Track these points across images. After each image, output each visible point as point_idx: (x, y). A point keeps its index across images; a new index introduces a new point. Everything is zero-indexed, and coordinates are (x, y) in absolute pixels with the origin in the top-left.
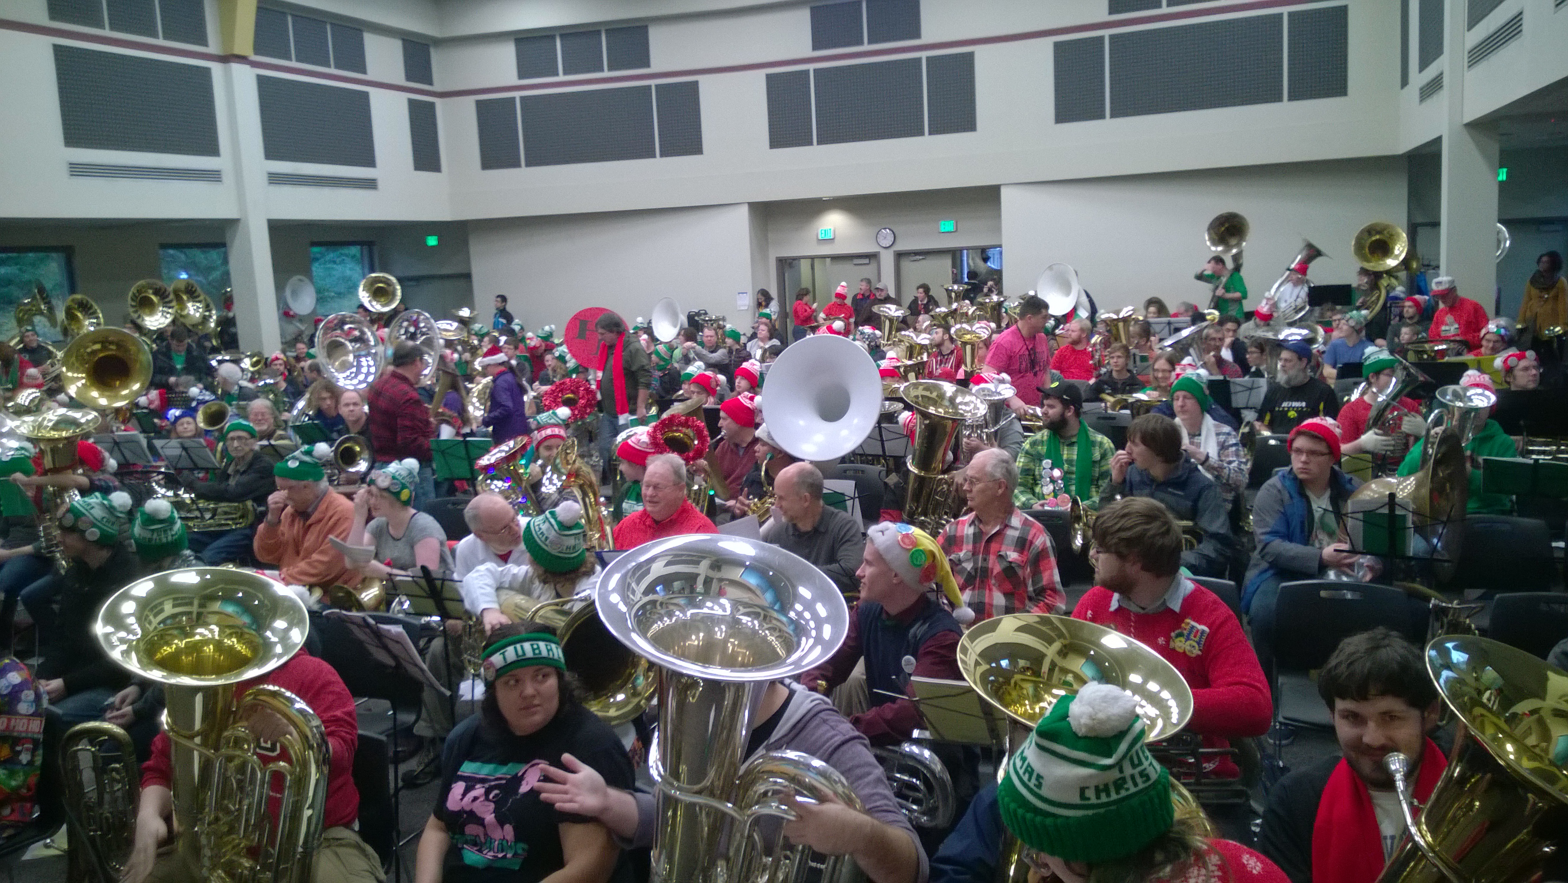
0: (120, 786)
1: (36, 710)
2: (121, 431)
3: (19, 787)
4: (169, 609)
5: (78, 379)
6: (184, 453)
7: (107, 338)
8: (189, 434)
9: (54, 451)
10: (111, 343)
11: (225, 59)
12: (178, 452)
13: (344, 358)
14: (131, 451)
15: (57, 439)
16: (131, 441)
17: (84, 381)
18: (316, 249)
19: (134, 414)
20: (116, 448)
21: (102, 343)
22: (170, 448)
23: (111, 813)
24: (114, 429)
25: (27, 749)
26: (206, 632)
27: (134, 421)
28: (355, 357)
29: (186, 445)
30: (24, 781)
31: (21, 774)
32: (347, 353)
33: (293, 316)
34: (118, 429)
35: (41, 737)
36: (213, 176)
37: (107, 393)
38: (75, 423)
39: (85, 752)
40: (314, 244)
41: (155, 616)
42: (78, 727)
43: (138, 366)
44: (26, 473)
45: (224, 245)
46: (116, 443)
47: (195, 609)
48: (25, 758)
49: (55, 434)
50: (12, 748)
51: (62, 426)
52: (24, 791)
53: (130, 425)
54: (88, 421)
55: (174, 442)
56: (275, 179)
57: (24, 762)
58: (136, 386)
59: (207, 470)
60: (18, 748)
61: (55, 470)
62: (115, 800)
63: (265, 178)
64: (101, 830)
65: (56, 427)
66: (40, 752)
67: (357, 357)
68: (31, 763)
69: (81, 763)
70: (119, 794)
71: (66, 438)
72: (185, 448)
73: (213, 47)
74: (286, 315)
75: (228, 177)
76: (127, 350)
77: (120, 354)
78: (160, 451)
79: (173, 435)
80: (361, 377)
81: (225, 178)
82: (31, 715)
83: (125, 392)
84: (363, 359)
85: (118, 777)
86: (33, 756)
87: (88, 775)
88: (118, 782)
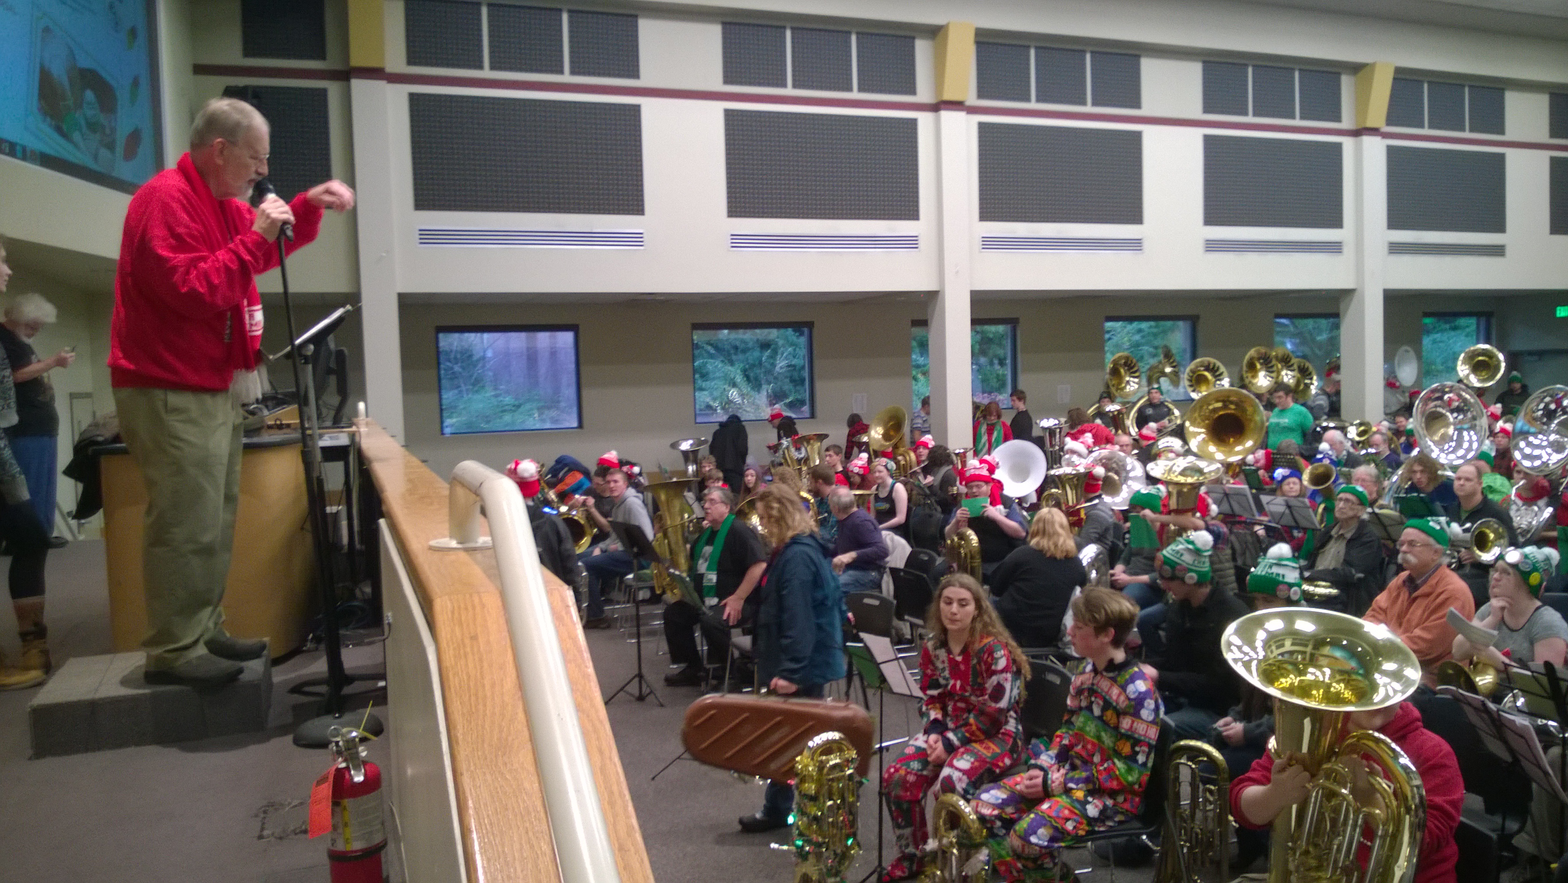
0: (1212, 807)
1: (1154, 719)
2: (1231, 484)
3: (1134, 783)
4: (1288, 646)
5: (1199, 433)
6: (1287, 511)
7: (1229, 397)
8: (1294, 494)
9: (1180, 494)
10: (1232, 403)
11: (1357, 133)
12: (1282, 509)
13: (1442, 431)
14: (1239, 503)
15: (1182, 484)
16: (1240, 494)
17: (1203, 436)
18: (1427, 321)
19: (1244, 471)
20: (1225, 499)
21: (1223, 401)
22: (1275, 504)
23: (1201, 830)
24: (1224, 482)
25: (1144, 752)
26: (1318, 673)
27: (1242, 476)
28: (1455, 429)
29: (1291, 504)
30: (1138, 779)
31: (1137, 772)
32: (1447, 425)
33: (1398, 387)
34: (1228, 482)
35: (1154, 743)
36: (1335, 248)
37: (1223, 449)
38: (1200, 471)
39: (1186, 769)
40: (1427, 315)
41: (1278, 647)
42: (1182, 743)
43: (1252, 425)
44: (1154, 510)
45: (1337, 315)
46: (1226, 495)
47: (1309, 649)
48: (1141, 758)
49: (1182, 479)
50: (1133, 747)
51: (1188, 472)
52: (1136, 787)
53: (1237, 479)
54: (1210, 472)
55: (1280, 500)
56: (1396, 248)
57: (1140, 762)
58: (1249, 443)
59: (1305, 530)
60: (1137, 749)
61: (1178, 512)
62: (1206, 818)
63: (1385, 249)
64: (1190, 843)
65: (1183, 473)
66: (1152, 755)
67: (1460, 431)
68: (1144, 764)
69: (1181, 777)
70: (1211, 814)
71: (1191, 484)
72: (1289, 507)
73: (1346, 123)
74: (1391, 384)
75: (1349, 249)
76: (1244, 411)
77: (1239, 414)
78: (1266, 506)
79: (1278, 492)
80: (1461, 452)
81: (1345, 249)
82: (1150, 722)
83: (1239, 448)
84: (1465, 433)
85: (1211, 799)
86: (1147, 758)
87: (1185, 790)
88: (1211, 803)
